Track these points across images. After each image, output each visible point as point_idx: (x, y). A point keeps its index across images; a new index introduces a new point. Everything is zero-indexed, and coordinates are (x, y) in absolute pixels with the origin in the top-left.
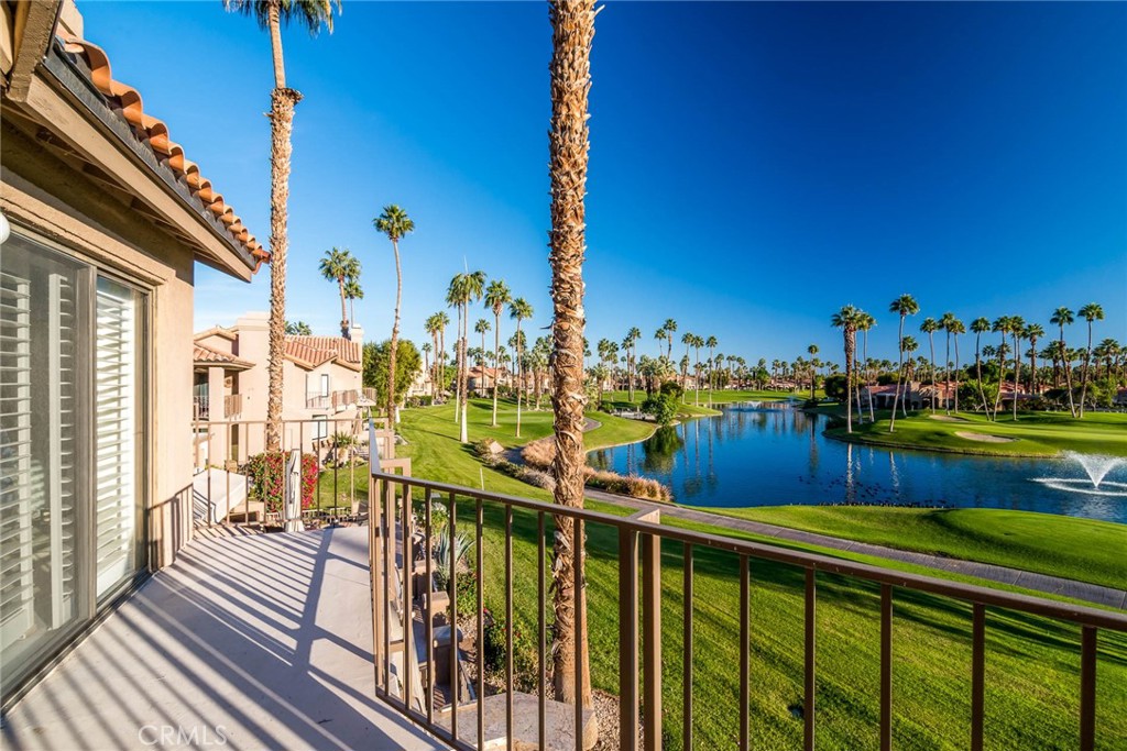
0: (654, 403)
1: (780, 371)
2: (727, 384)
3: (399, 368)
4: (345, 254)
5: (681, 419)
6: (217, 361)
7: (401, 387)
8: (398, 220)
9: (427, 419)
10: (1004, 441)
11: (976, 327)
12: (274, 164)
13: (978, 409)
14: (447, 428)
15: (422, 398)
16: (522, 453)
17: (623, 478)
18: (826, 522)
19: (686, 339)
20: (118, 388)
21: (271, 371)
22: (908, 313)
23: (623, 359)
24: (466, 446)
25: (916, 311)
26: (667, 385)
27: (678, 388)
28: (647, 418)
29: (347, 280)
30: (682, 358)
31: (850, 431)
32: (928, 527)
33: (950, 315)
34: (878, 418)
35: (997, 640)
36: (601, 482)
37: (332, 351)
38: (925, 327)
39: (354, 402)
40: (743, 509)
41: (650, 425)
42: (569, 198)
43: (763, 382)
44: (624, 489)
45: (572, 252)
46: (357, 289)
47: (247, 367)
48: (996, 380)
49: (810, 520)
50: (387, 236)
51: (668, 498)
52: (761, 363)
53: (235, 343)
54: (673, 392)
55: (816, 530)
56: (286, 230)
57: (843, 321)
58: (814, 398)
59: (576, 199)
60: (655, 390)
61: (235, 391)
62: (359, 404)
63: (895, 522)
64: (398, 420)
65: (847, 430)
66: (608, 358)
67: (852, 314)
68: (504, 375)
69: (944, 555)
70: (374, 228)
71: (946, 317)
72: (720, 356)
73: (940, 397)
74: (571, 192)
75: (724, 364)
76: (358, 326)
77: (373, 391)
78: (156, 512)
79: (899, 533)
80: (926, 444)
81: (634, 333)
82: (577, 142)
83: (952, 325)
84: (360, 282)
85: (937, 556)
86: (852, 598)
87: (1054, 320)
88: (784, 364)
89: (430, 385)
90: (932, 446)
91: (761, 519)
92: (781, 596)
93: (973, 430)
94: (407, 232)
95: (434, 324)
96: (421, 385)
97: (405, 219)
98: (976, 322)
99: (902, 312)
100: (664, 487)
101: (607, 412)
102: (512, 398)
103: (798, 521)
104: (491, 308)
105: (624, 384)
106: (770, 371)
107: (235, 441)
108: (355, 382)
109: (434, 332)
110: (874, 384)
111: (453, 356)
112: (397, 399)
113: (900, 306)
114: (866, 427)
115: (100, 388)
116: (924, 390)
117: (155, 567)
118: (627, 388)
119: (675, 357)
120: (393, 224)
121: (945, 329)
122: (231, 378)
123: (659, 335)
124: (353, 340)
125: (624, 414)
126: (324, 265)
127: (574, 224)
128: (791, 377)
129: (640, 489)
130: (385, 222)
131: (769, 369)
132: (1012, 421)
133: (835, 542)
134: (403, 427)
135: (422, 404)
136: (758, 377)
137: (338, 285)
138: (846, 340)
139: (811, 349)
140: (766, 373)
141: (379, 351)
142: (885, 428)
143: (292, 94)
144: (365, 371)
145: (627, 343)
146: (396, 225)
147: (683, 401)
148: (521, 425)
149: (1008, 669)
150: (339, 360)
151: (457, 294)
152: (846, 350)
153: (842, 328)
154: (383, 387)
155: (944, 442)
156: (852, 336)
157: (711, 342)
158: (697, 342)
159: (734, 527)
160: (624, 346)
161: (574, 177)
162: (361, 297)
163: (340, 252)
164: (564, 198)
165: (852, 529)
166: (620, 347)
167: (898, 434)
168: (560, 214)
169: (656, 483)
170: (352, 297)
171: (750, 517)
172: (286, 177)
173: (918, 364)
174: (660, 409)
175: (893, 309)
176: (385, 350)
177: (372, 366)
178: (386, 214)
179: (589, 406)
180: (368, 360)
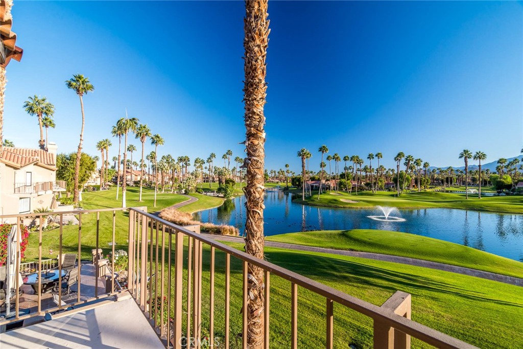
0: (223, 188)
1: (273, 175)
3: (81, 169)
4: (43, 100)
5: (234, 196)
7: (82, 180)
8: (83, 83)
10: (356, 202)
11: (345, 159)
13: (344, 190)
15: (94, 186)
17: (217, 226)
18: (306, 240)
23: (206, 168)
24: (125, 213)
25: (327, 152)
26: (228, 180)
27: (233, 182)
28: (219, 196)
29: (44, 116)
30: (233, 168)
31: (304, 200)
32: (343, 239)
33: (337, 154)
34: (312, 194)
36: (206, 229)
37: (34, 158)
38: (328, 158)
39: (51, 189)
41: (221, 199)
44: (218, 232)
46: (50, 122)
48: (349, 179)
50: (75, 92)
51: (238, 234)
54: (231, 184)
55: (303, 244)
57: (302, 155)
58: (287, 186)
60: (222, 183)
62: (54, 190)
63: (331, 237)
64: (81, 199)
65: (302, 199)
66: (199, 167)
67: (305, 152)
69: (352, 250)
70: (66, 87)
73: (332, 185)
77: (63, 182)
79: (333, 242)
80: (330, 204)
81: (213, 155)
83: (337, 158)
85: (350, 251)
86: (345, 278)
87: (368, 158)
88: (275, 172)
89: (99, 179)
90: (333, 205)
93: (345, 198)
94: (89, 91)
95: (103, 146)
96: (94, 179)
97: (88, 84)
98: (345, 157)
99: (323, 152)
100: (237, 229)
101: (200, 193)
102: (149, 186)
103: (295, 240)
104: (139, 139)
105: (206, 179)
106: (270, 175)
108: (52, 177)
109: (102, 150)
110: (309, 180)
111: (112, 164)
112: (80, 187)
113: (322, 149)
114: (309, 198)
116: (327, 183)
118: (207, 181)
120: (80, 85)
121: (334, 159)
123: (224, 157)
124: (49, 151)
125: (208, 194)
126: (27, 105)
128: (277, 177)
129: (226, 231)
130: (74, 84)
132: (355, 195)
133: (313, 249)
134: (84, 203)
135: (94, 189)
137: (37, 118)
138: (303, 162)
139: (286, 166)
140: (268, 175)
141: (67, 159)
142: (316, 198)
144: (57, 170)
145: (209, 160)
146: (82, 86)
147: (235, 187)
148: (156, 200)
150: (40, 163)
151: (120, 129)
152: (303, 166)
153: (301, 157)
154: (70, 180)
155: (337, 203)
156: (305, 161)
158: (241, 161)
159: (272, 246)
160: (208, 161)
162: (54, 127)
163: (40, 98)
165: (317, 242)
166: (206, 162)
167: (321, 201)
168: (253, 71)
169: (232, 227)
170: (47, 126)
171: (276, 240)
174: (226, 191)
175: (319, 151)
176: (72, 158)
177: (62, 168)
178: (75, 79)
179: (192, 190)
180: (59, 164)
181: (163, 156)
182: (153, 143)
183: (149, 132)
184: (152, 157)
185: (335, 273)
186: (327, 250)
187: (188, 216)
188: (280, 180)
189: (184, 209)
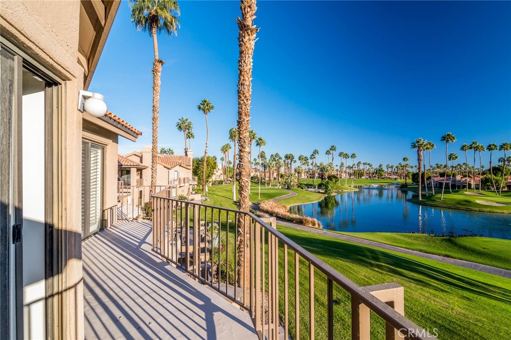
0: (324, 184)
1: (390, 170)
2: (363, 176)
3: (208, 168)
4: (187, 120)
5: (338, 193)
6: (134, 165)
7: (209, 176)
8: (207, 106)
9: (220, 191)
10: (502, 205)
11: (490, 148)
12: (154, 89)
13: (493, 189)
14: (228, 194)
15: (219, 181)
16: (259, 206)
17: (301, 217)
18: (395, 240)
19: (340, 155)
20: (96, 175)
21: (152, 169)
22: (450, 142)
24: (235, 202)
25: (454, 141)
26: (331, 176)
27: (336, 178)
28: (320, 191)
29: (187, 131)
31: (421, 199)
32: (445, 244)
33: (476, 142)
34: (436, 193)
35: (439, 286)
36: (291, 219)
37: (180, 161)
38: (463, 148)
39: (188, 182)
40: (356, 233)
41: (322, 194)
42: (243, 109)
43: (381, 175)
44: (300, 222)
45: (244, 128)
46: (191, 134)
47: (146, 168)
49: (387, 239)
50: (203, 112)
51: (321, 227)
52: (380, 166)
53: (141, 158)
54: (334, 180)
55: (388, 243)
56: (158, 115)
57: (417, 146)
58: (406, 183)
59: (246, 109)
60: (325, 179)
61: (141, 177)
62: (190, 183)
64: (207, 191)
65: (419, 198)
66: (304, 164)
67: (421, 142)
68: (256, 171)
69: (448, 256)
70: (198, 109)
71: (473, 143)
72: (359, 163)
73: (472, 183)
74: (244, 107)
75: (362, 167)
76: (191, 150)
77: (196, 178)
78: (106, 211)
79: (429, 246)
80: (459, 206)
81: (316, 152)
82: (247, 89)
83: (477, 147)
84: (193, 131)
85: (444, 256)
86: (379, 267)
88: (392, 167)
89: (223, 175)
90: (462, 207)
91: (362, 237)
92: (348, 264)
93: (486, 200)
94: (211, 110)
95: (225, 149)
96: (218, 175)
97: (210, 105)
98: (490, 146)
99: (447, 141)
100: (320, 222)
101: (302, 188)
103: (382, 239)
105: (312, 176)
106: (386, 170)
107: (141, 197)
108: (189, 174)
109: (224, 152)
110: (437, 176)
112: (207, 182)
113: (446, 138)
114: (430, 197)
115: (91, 175)
116: (464, 179)
117: (106, 227)
118: (313, 178)
119: (335, 163)
121: (473, 149)
122: (139, 172)
123: (328, 153)
124: (189, 156)
125: (310, 189)
126: (178, 125)
127: (245, 118)
128: (397, 173)
129: (308, 222)
130: (202, 106)
131: (385, 168)
133: (395, 248)
134: (209, 193)
135: (219, 184)
136: (379, 173)
137: (183, 133)
138: (419, 155)
139: (404, 159)
140: (383, 171)
141: (200, 161)
142: (438, 198)
143: (161, 62)
144: (194, 169)
145: (312, 157)
146: (206, 108)
147: (339, 184)
148: (261, 194)
149: (435, 296)
150: (182, 165)
152: (418, 160)
153: (416, 149)
154: (201, 176)
155: (469, 206)
156: (421, 153)
157: (353, 156)
158: (346, 156)
160: (311, 158)
161: (245, 101)
162: (193, 138)
163: (185, 119)
164: (241, 109)
165: (407, 243)
166: (309, 158)
167: (445, 201)
168: (240, 114)
169: (315, 220)
170: (190, 138)
171: (358, 236)
172: (158, 94)
173: (464, 166)
174: (327, 187)
175: (442, 140)
176: (202, 160)
177: (197, 167)
178: (202, 103)
179: (293, 185)
180: (195, 165)
181: (272, 155)
182: (257, 144)
183: (256, 136)
184: (262, 156)
185: (373, 262)
186: (412, 252)
187: (284, 209)
188: (400, 176)
189: (283, 202)
